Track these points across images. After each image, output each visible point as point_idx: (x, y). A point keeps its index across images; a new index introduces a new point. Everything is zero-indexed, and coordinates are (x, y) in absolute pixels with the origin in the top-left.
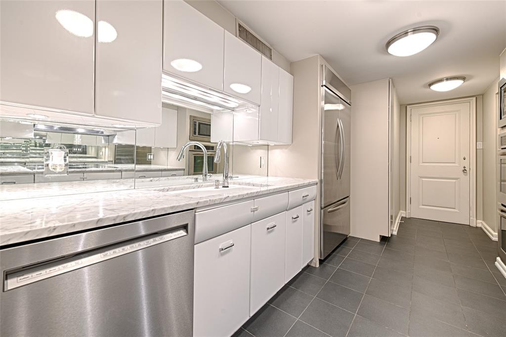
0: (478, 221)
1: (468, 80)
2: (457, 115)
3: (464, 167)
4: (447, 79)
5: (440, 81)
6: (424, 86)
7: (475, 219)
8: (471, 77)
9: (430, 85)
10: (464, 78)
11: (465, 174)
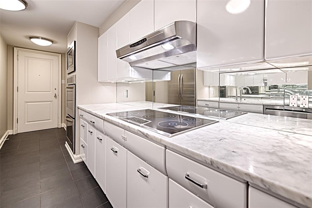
0: (62, 124)
1: (55, 43)
2: (51, 62)
3: (55, 94)
4: (42, 38)
5: (37, 38)
6: (26, 37)
7: (61, 123)
8: (56, 43)
9: (31, 38)
10: (52, 42)
11: (56, 98)
